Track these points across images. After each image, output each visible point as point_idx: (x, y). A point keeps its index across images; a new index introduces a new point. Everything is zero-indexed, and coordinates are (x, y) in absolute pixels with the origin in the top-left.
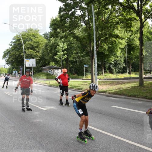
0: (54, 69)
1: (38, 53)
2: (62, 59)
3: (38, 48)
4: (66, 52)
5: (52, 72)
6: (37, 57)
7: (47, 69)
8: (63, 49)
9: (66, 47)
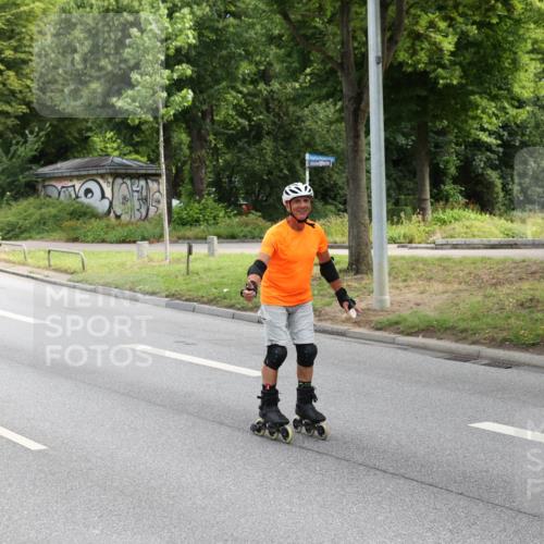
0: (116, 175)
1: (11, 73)
2: (162, 111)
3: (14, 43)
4: (186, 70)
5: (103, 197)
6: (9, 103)
7: (71, 178)
8: (172, 52)
9: (190, 33)
